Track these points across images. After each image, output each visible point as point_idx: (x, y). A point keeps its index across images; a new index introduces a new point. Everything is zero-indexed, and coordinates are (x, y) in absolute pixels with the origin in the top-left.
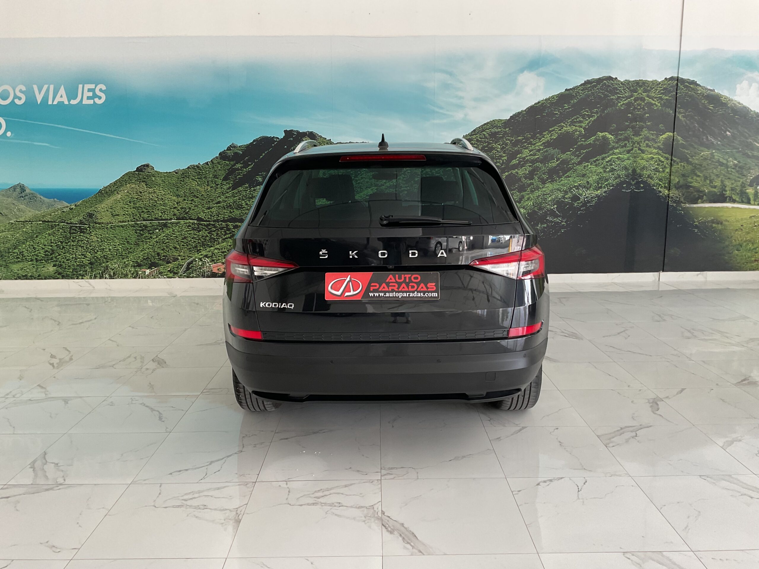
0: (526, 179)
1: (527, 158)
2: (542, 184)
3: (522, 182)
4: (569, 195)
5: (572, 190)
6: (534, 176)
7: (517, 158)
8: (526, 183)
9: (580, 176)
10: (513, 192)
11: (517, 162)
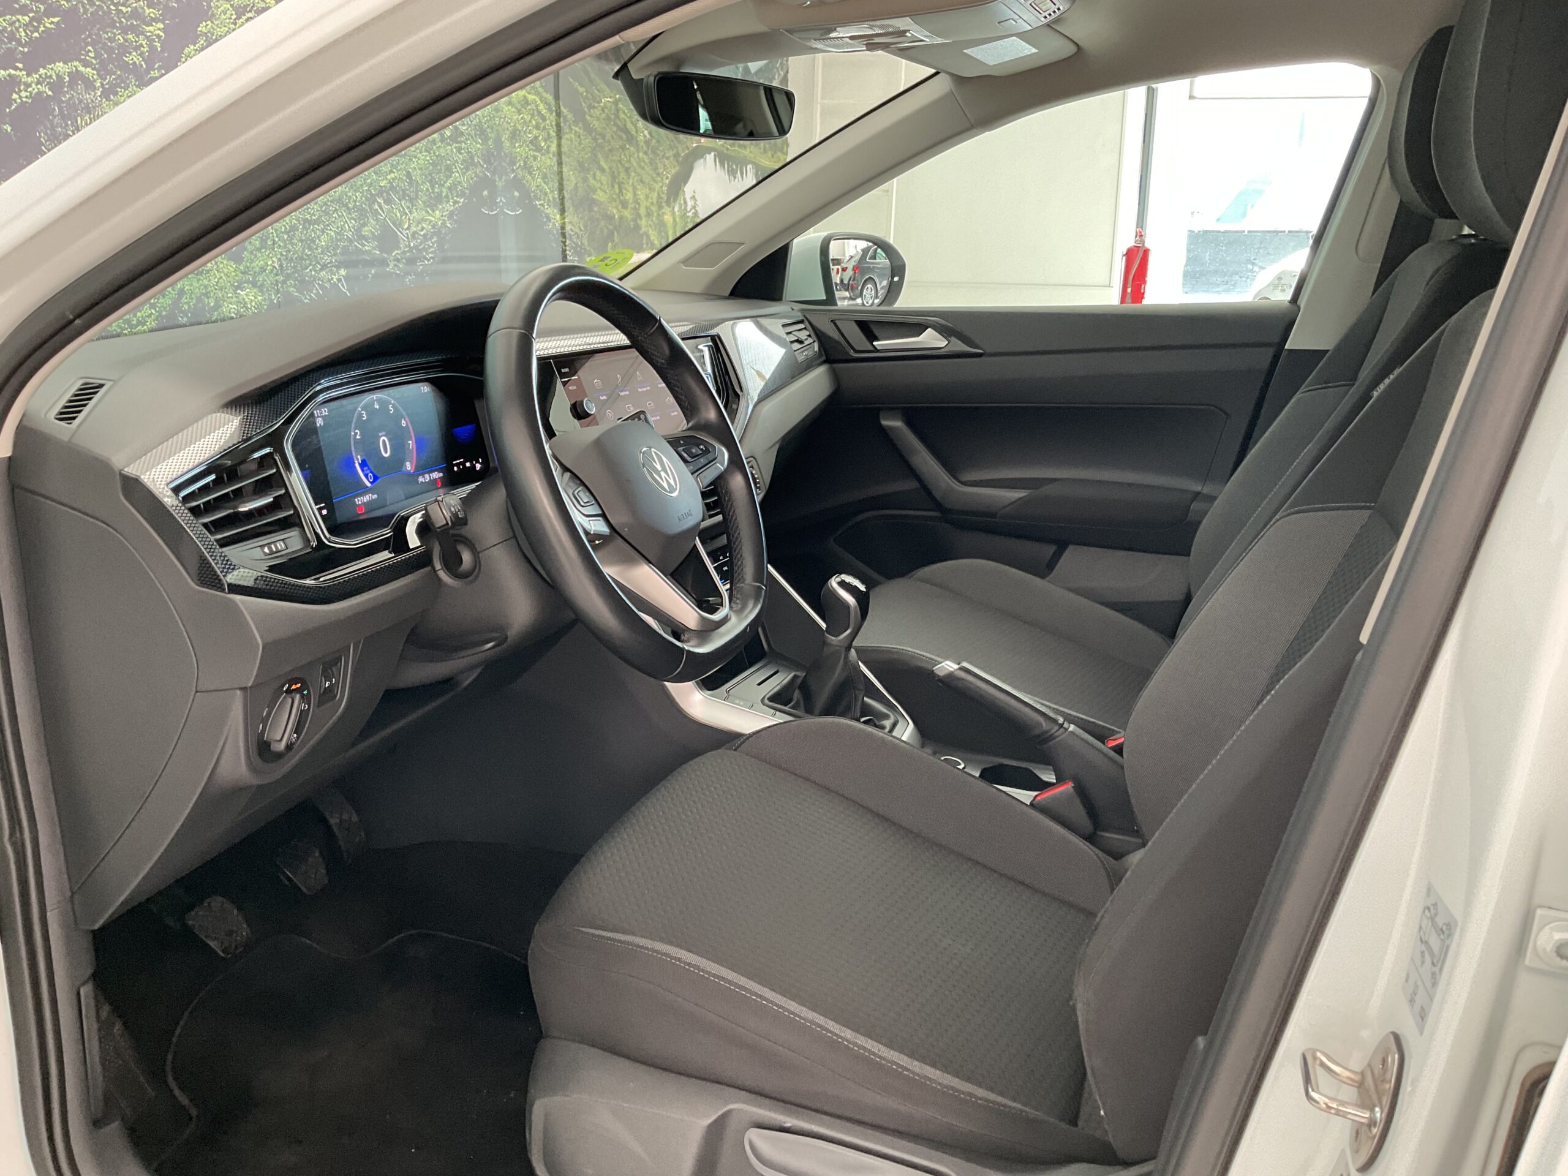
5: (376, 206)
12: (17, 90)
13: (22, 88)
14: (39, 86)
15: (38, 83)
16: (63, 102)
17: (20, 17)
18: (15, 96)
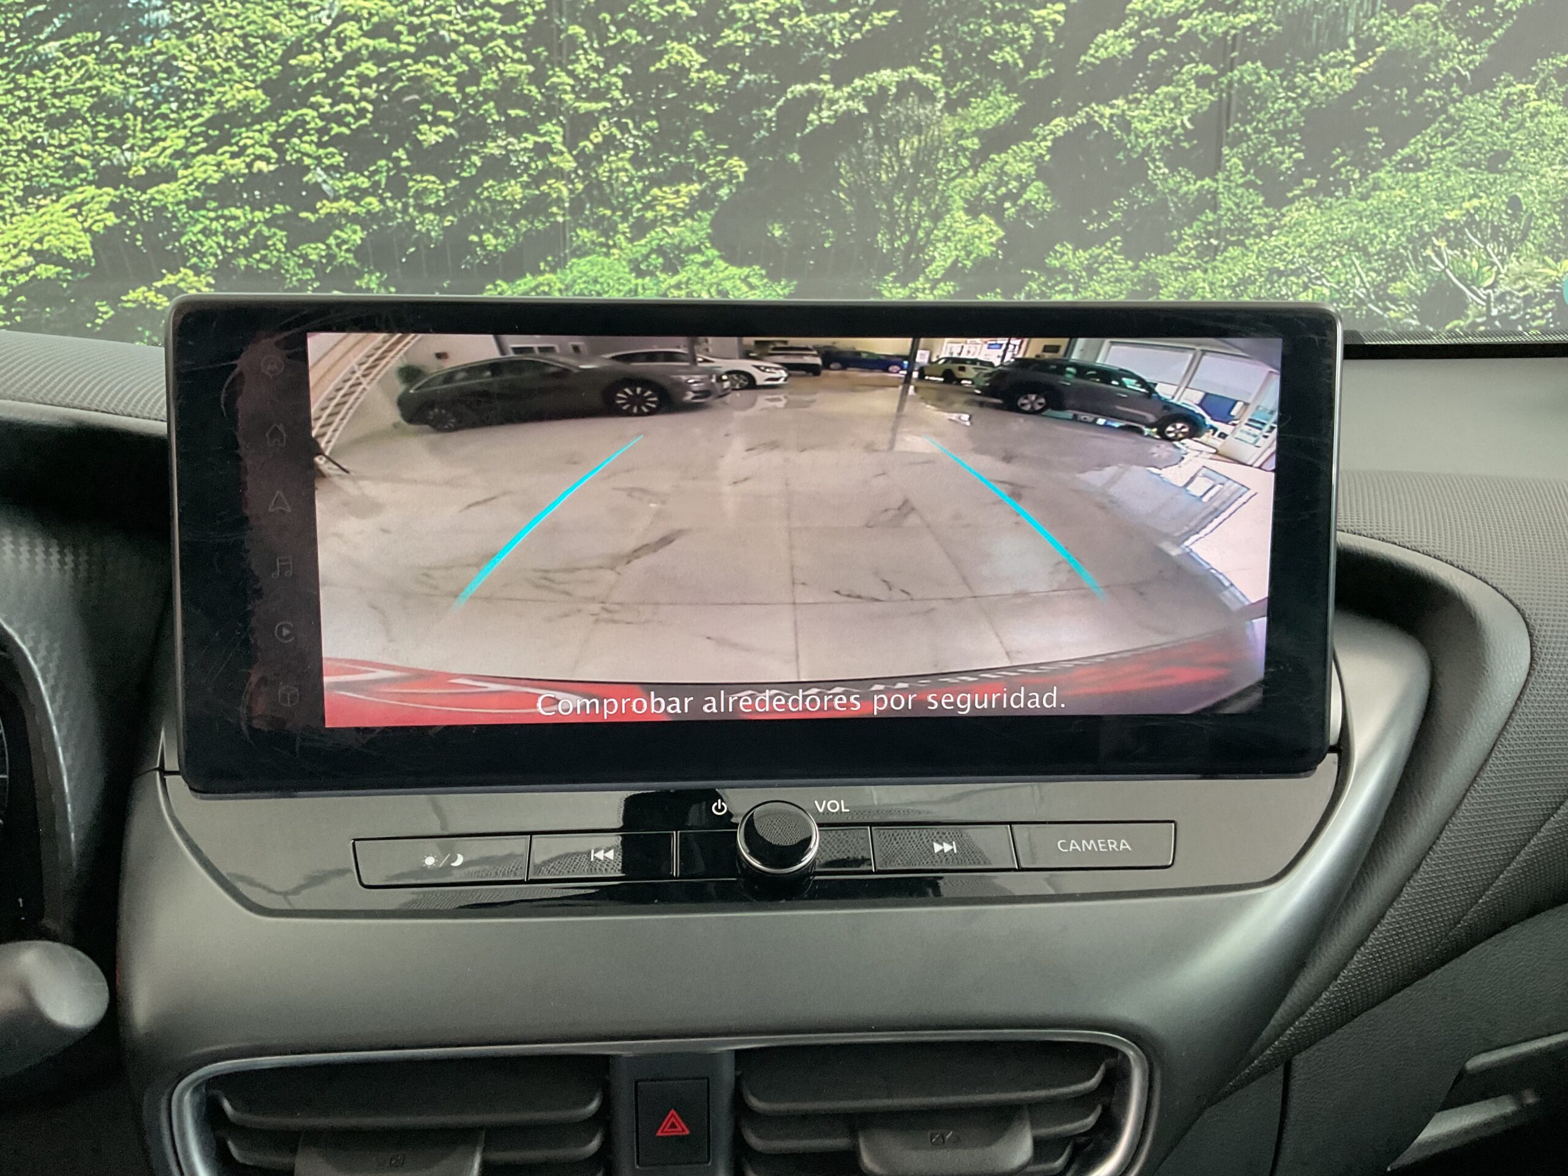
0: (1173, 169)
1: (1185, 24)
2: (1267, 203)
3: (1151, 189)
4: (1412, 281)
5: (1429, 252)
6: (1226, 150)
7: (1124, 18)
8: (1173, 192)
9: (1478, 165)
10: (1096, 251)
11: (1128, 45)
12: (816, 109)
13: (824, 105)
14: (850, 103)
15: (850, 97)
16: (882, 120)
17: (836, 15)
18: (812, 116)
